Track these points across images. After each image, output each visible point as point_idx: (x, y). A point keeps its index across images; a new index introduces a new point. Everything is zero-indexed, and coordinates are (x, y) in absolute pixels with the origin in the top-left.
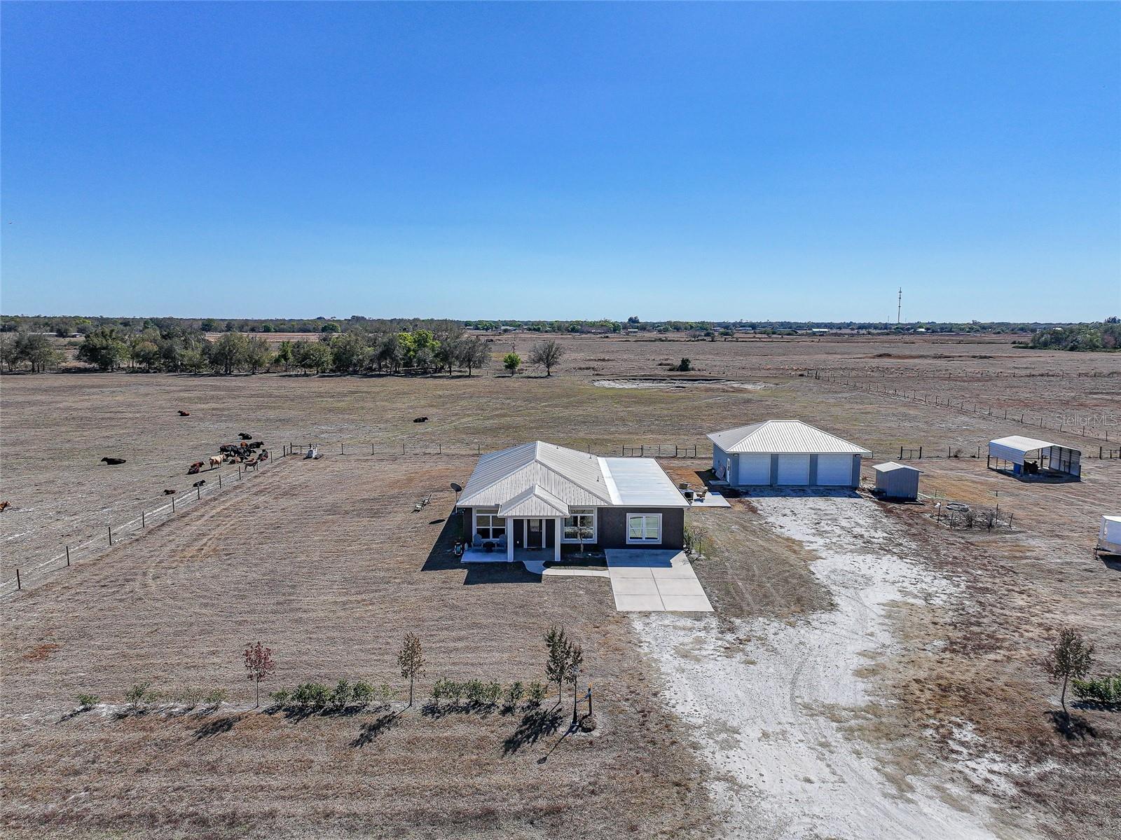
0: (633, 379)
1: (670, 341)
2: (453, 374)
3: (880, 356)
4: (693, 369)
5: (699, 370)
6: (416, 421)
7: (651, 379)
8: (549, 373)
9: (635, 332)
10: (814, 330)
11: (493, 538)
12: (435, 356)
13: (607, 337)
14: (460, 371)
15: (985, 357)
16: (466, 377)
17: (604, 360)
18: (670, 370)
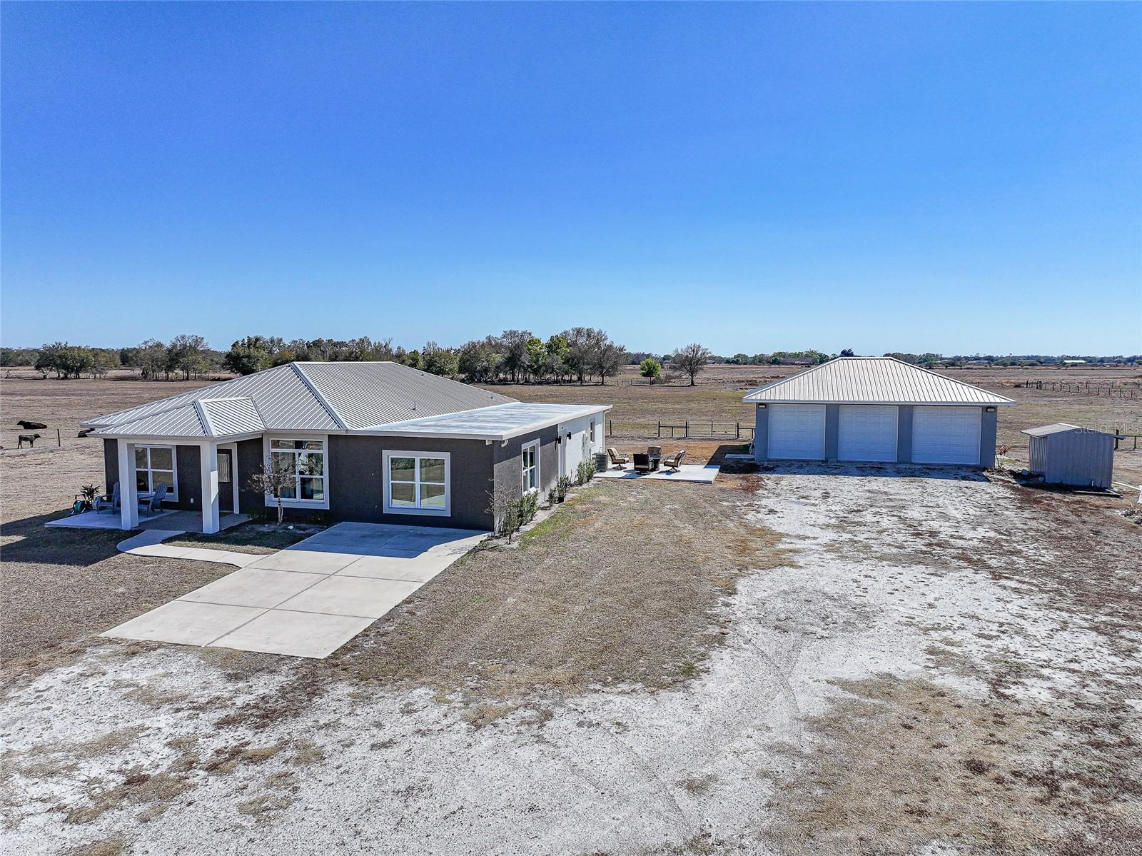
2: (584, 383)
3: (1140, 376)
8: (692, 382)
12: (564, 363)
14: (592, 381)
16: (601, 385)
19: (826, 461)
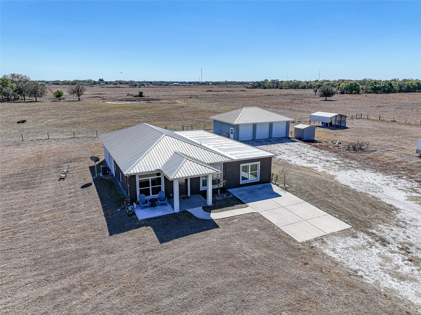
0: (121, 101)
1: (122, 87)
2: (26, 101)
3: (208, 91)
4: (144, 96)
5: (147, 97)
6: (19, 123)
7: (130, 100)
8: (79, 99)
9: (103, 85)
10: (174, 84)
11: (152, 194)
12: (14, 91)
13: (93, 86)
14: (29, 100)
15: (244, 91)
16: (35, 102)
17: (100, 94)
18: (135, 97)
19: (253, 140)
